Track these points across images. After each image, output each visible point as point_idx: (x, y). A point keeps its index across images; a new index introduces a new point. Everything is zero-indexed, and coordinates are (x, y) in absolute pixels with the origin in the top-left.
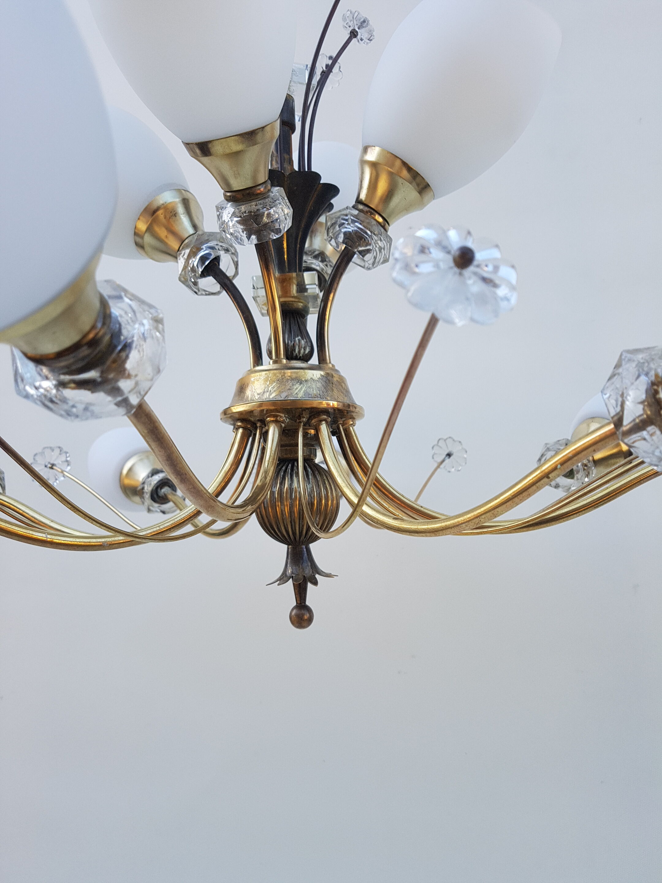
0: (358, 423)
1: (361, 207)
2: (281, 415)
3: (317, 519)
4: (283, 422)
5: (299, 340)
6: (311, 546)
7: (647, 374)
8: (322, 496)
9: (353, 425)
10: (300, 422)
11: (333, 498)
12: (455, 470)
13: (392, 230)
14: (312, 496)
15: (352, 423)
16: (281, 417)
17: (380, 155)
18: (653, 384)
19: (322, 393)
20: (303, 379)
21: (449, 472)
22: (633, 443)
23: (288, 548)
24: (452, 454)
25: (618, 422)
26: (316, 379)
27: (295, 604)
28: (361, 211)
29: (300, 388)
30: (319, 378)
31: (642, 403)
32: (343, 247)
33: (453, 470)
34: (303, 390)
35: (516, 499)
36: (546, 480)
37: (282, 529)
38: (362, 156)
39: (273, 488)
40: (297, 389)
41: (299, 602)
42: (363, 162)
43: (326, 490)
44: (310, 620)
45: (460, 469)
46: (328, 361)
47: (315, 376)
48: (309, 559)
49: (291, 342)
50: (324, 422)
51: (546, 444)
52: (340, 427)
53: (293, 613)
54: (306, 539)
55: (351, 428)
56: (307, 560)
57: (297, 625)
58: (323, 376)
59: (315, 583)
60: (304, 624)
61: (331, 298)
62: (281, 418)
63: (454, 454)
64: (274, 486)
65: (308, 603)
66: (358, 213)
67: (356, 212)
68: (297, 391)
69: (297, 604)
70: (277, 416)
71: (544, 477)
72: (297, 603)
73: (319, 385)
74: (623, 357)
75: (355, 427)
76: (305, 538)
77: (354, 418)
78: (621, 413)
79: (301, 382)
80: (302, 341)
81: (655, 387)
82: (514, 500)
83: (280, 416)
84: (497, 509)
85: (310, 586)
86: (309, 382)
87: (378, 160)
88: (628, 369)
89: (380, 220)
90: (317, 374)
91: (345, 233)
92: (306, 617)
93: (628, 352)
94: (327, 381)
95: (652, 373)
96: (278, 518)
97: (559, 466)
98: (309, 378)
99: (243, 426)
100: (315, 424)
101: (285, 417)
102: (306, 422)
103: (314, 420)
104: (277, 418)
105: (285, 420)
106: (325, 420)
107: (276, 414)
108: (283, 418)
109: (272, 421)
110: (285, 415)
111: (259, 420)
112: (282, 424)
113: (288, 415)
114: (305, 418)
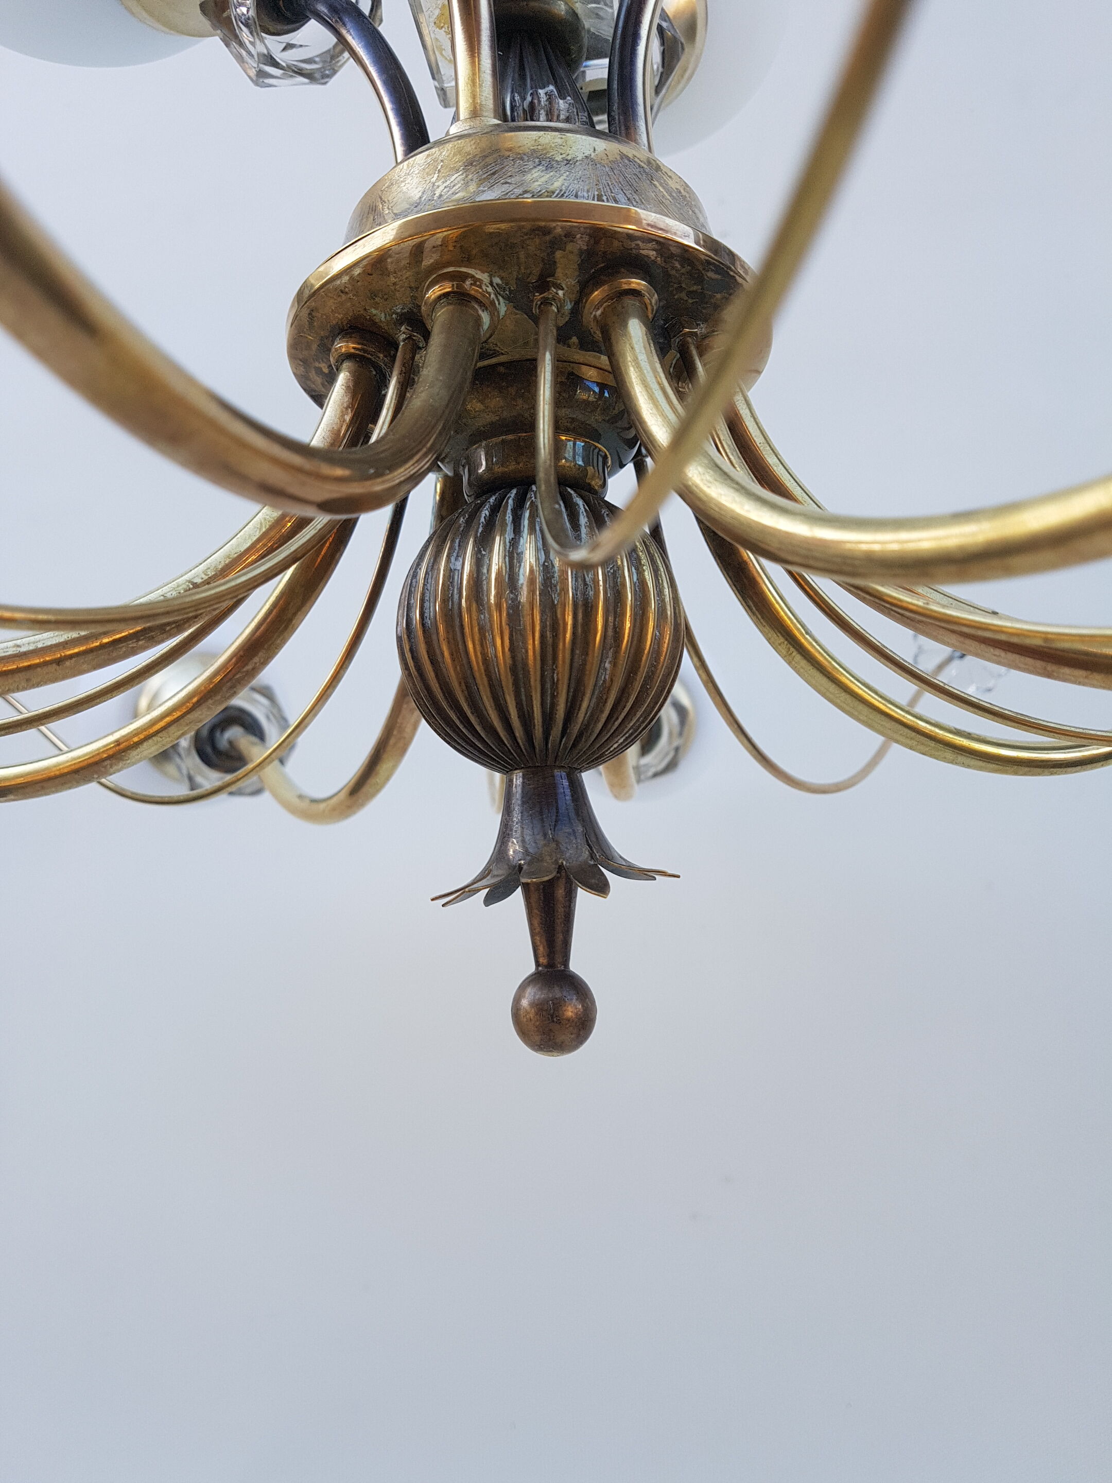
2: (479, 275)
3: (607, 665)
5: (549, 96)
8: (624, 585)
10: (547, 302)
11: (663, 601)
14: (587, 579)
16: (476, 281)
23: (510, 784)
27: (531, 968)
37: (485, 698)
39: (453, 559)
41: (542, 960)
43: (637, 569)
44: (583, 1025)
48: (577, 814)
49: (523, 99)
53: (525, 1003)
54: (568, 739)
56: (572, 815)
57: (537, 1038)
59: (601, 888)
60: (565, 1037)
62: (474, 284)
64: (455, 554)
65: (575, 966)
69: (540, 968)
70: (464, 277)
72: (538, 964)
76: (562, 737)
80: (561, 102)
83: (473, 277)
85: (584, 898)
90: (607, 150)
92: (571, 1010)
96: (471, 668)
99: (354, 348)
100: (599, 312)
101: (491, 284)
102: (567, 319)
103: (597, 294)
104: (464, 282)
105: (493, 296)
106: (635, 293)
107: (458, 269)
108: (484, 287)
109: (446, 295)
110: (491, 278)
111: (403, 314)
112: (480, 312)
113: (502, 279)
114: (563, 289)
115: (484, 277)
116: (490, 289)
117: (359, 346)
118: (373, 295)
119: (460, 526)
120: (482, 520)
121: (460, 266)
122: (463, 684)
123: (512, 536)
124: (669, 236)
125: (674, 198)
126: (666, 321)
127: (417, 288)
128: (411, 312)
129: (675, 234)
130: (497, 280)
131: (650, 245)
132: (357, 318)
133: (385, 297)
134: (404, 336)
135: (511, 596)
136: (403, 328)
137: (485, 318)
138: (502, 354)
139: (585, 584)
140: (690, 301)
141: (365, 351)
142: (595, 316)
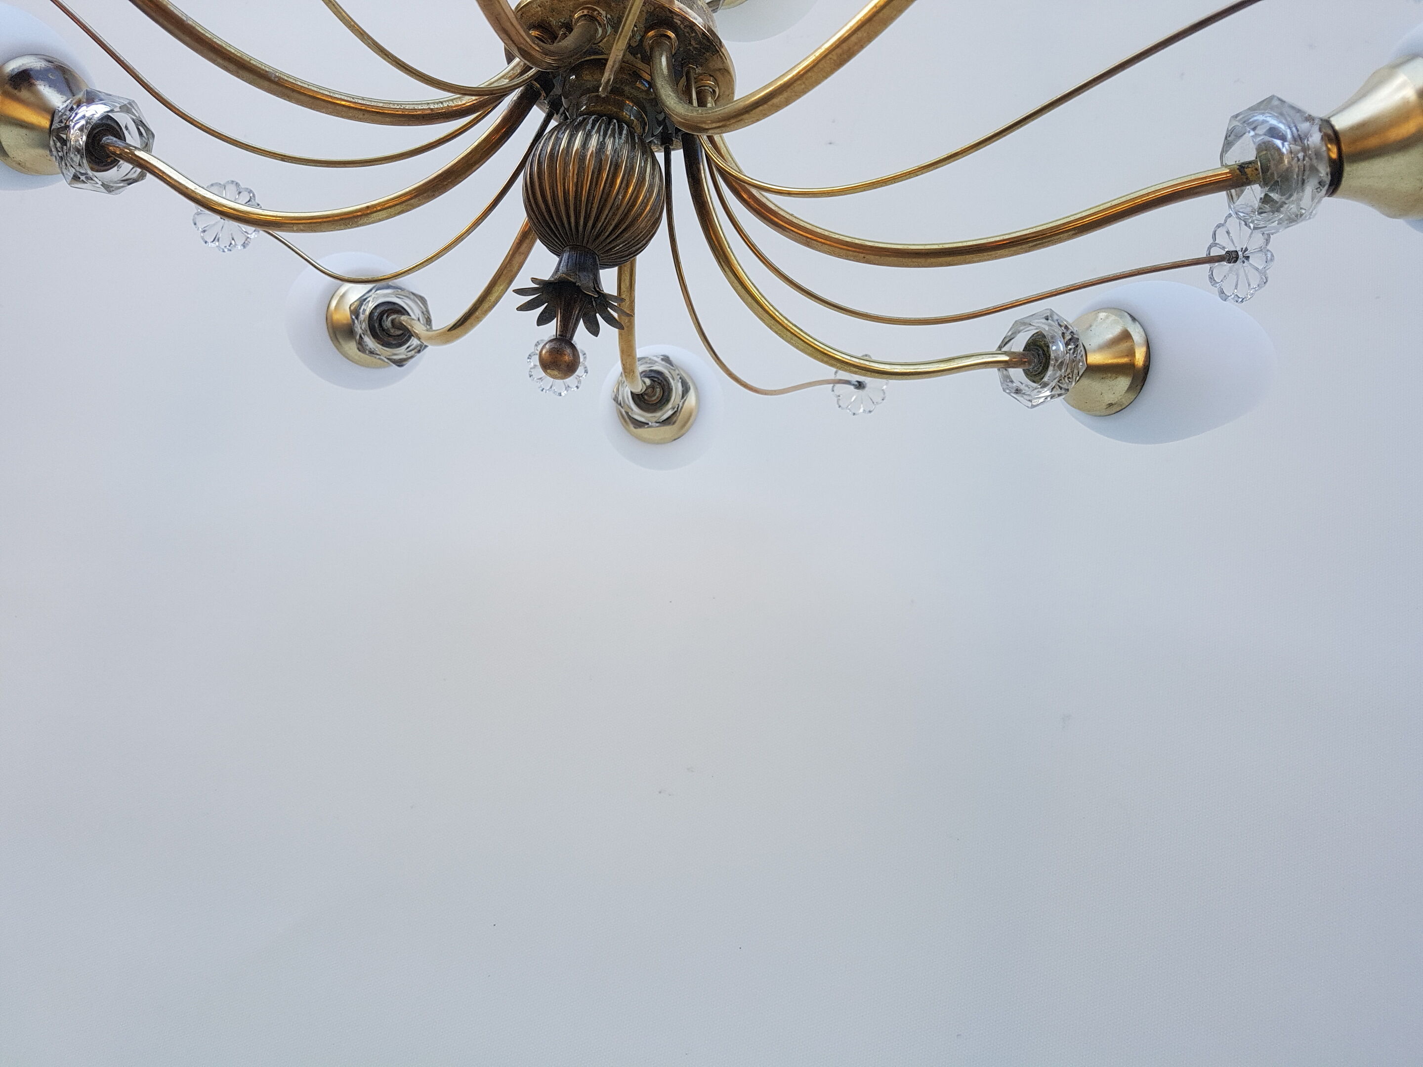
53: (546, 350)
57: (549, 369)
60: (562, 371)
64: (561, 132)
99: (538, 34)
100: (651, 42)
101: (606, 17)
102: (637, 44)
103: (651, 34)
104: (594, 12)
105: (605, 22)
106: (669, 37)
107: (593, 6)
108: (602, 17)
109: (585, 16)
110: (606, 14)
111: (563, 23)
112: (598, 27)
113: (611, 16)
114: (637, 28)
115: (604, 13)
116: (605, 19)
117: (540, 34)
118: (553, 10)
119: (567, 122)
120: (578, 120)
121: (594, 6)
122: (551, 189)
123: (590, 128)
124: (687, 16)
125: (698, 8)
126: (682, 60)
127: (573, 12)
128: (568, 23)
129: (690, 16)
130: (609, 16)
131: (678, 17)
132: (543, 20)
133: (558, 12)
134: (562, 32)
135: (583, 151)
136: (562, 29)
137: (600, 30)
138: (606, 54)
139: (618, 156)
140: (694, 52)
141: (543, 37)
142: (649, 43)
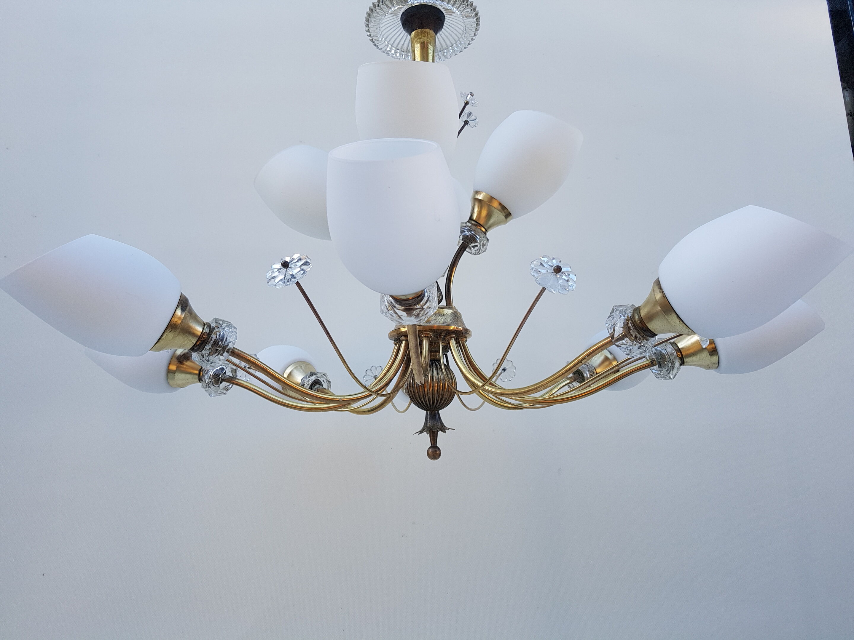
0: (469, 340)
1: (473, 222)
2: (429, 333)
4: (431, 337)
6: (440, 411)
7: (624, 316)
9: (466, 341)
10: (440, 338)
12: (508, 380)
13: (488, 235)
15: (466, 340)
17: (485, 196)
18: (627, 320)
19: (452, 322)
20: (442, 314)
21: (504, 381)
22: (621, 345)
23: (427, 414)
24: (506, 370)
25: (612, 337)
26: (449, 314)
28: (472, 224)
29: (441, 319)
30: (450, 314)
31: (623, 328)
32: (462, 242)
33: (506, 380)
34: (443, 320)
35: (566, 373)
36: (580, 364)
38: (475, 196)
40: (439, 319)
42: (476, 200)
44: (440, 455)
45: (510, 380)
46: (452, 305)
47: (448, 312)
50: (453, 338)
51: (568, 362)
52: (460, 342)
53: (429, 451)
54: (439, 407)
55: (465, 343)
57: (431, 458)
58: (452, 313)
59: (443, 433)
60: (436, 457)
61: (454, 270)
62: (428, 335)
63: (507, 369)
65: (438, 445)
66: (471, 226)
67: (470, 225)
68: (439, 320)
71: (579, 363)
72: (431, 445)
73: (451, 317)
74: (614, 309)
75: (466, 343)
77: (466, 338)
78: (613, 332)
79: (441, 315)
81: (627, 321)
82: (565, 374)
84: (557, 379)
86: (445, 316)
87: (483, 198)
88: (616, 314)
89: (484, 230)
90: (449, 311)
91: (463, 235)
93: (616, 306)
94: (454, 316)
95: (626, 315)
97: (586, 357)
98: (445, 314)
